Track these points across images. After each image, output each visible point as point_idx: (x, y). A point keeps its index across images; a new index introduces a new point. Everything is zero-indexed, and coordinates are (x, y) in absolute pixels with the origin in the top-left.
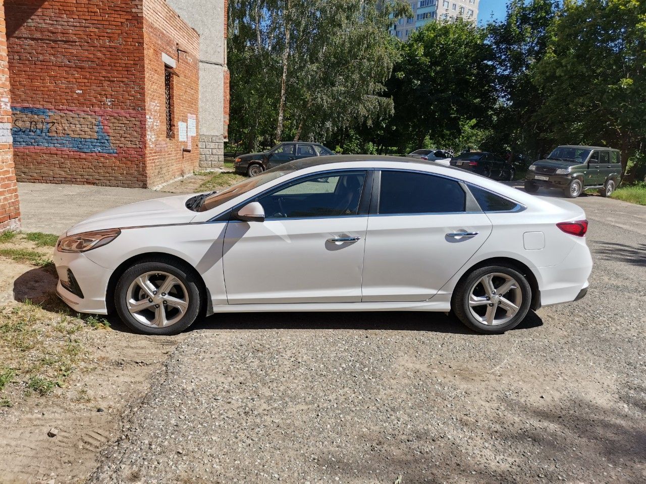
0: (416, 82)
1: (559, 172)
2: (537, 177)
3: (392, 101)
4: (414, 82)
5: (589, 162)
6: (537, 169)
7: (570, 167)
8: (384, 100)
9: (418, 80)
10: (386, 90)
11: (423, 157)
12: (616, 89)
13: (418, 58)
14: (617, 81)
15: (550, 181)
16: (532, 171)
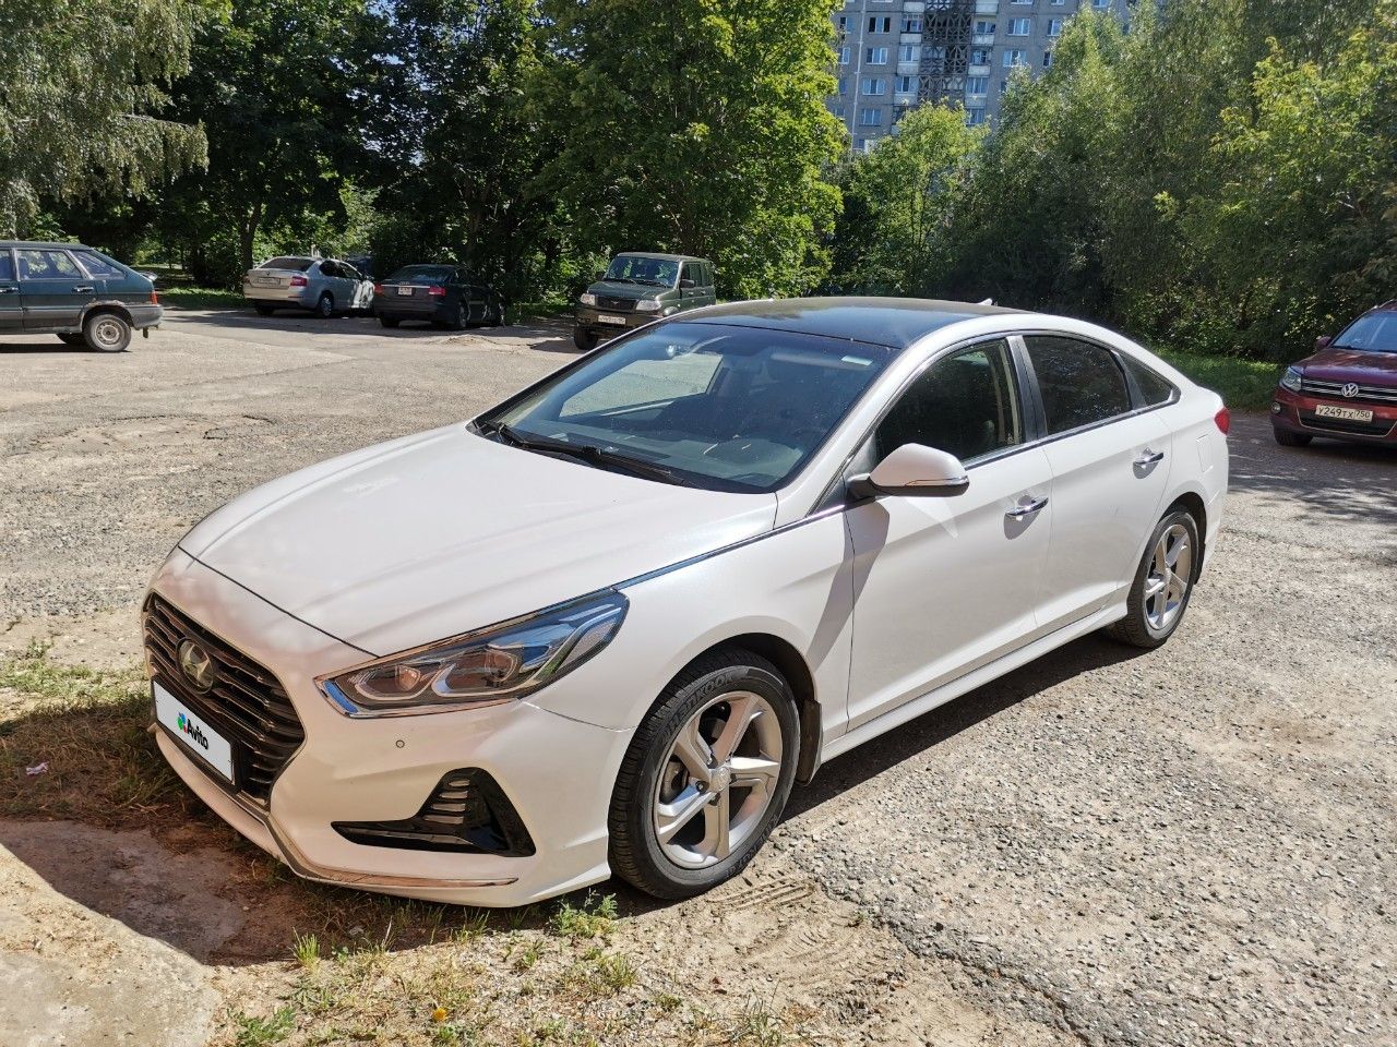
0: (226, 88)
1: (641, 306)
2: (602, 319)
3: (202, 135)
4: (219, 88)
5: (681, 285)
6: (600, 301)
7: (657, 297)
8: (178, 130)
9: (229, 83)
10: (171, 103)
11: (297, 275)
12: (684, 141)
13: (220, 28)
14: (681, 127)
15: (629, 325)
16: (589, 307)
